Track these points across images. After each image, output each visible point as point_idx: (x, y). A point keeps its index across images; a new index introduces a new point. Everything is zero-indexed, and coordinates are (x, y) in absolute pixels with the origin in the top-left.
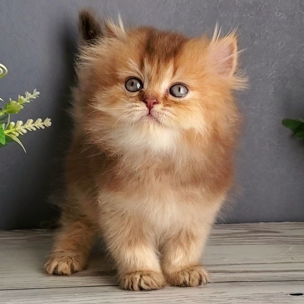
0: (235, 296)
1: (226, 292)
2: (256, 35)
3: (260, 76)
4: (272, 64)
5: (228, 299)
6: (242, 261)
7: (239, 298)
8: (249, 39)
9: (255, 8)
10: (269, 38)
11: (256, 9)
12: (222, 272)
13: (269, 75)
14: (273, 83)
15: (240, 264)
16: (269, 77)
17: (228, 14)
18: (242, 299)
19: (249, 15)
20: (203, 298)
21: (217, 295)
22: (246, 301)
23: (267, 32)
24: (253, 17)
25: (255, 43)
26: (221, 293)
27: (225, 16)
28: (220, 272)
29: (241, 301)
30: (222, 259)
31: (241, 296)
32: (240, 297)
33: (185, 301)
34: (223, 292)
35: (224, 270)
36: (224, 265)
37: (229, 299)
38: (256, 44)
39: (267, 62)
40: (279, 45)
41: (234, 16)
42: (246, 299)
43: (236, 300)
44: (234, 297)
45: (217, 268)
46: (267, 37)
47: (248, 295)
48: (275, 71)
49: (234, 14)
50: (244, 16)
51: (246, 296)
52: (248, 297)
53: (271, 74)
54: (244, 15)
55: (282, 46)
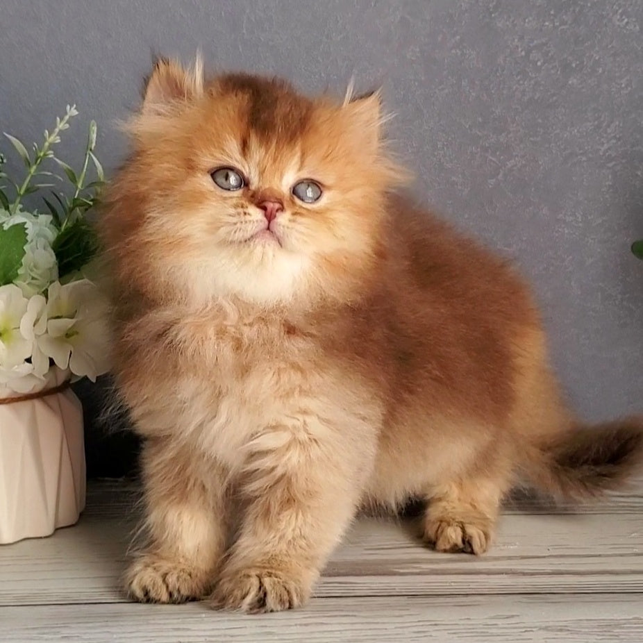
0: (537, 624)
1: (518, 616)
2: (574, 65)
3: (581, 152)
4: (608, 126)
5: (524, 630)
6: (549, 550)
7: (546, 629)
8: (559, 72)
9: (571, 9)
10: (600, 71)
11: (574, 11)
12: (506, 574)
13: (603, 149)
14: (610, 165)
15: (544, 557)
16: (601, 153)
17: (513, 21)
18: (552, 630)
19: (557, 24)
20: (470, 627)
21: (500, 622)
22: (562, 634)
23: (597, 58)
24: (567, 26)
25: (570, 82)
26: (508, 618)
27: (508, 26)
28: (503, 574)
29: (552, 634)
30: (504, 546)
31: (551, 624)
32: (548, 627)
33: (434, 634)
34: (513, 616)
35: (511, 569)
36: (510, 558)
37: (526, 631)
38: (573, 84)
39: (596, 123)
40: (623, 86)
41: (526, 25)
42: (561, 630)
43: (541, 632)
44: (535, 627)
45: (494, 565)
46: (598, 69)
47: (564, 624)
48: (614, 141)
49: (527, 20)
50: (548, 26)
51: (561, 624)
52: (566, 626)
53: (606, 146)
54: (547, 23)
55: (629, 89)
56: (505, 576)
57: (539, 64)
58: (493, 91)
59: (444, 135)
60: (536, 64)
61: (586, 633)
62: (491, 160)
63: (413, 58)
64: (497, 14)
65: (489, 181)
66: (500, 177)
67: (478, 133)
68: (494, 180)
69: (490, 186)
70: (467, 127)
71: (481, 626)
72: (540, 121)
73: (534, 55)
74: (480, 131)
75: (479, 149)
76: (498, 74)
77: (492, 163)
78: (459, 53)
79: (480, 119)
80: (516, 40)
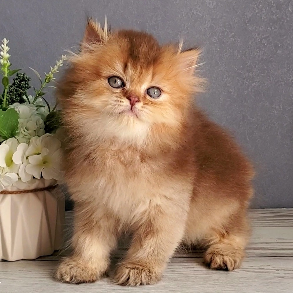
0: (280, 268)
1: (272, 265)
2: (279, 45)
3: (282, 80)
5: (275, 270)
6: (276, 240)
7: (284, 270)
8: (273, 48)
9: (279, 23)
10: (290, 48)
11: (280, 24)
12: (262, 249)
16: (290, 81)
17: (255, 27)
19: (273, 29)
20: (254, 269)
21: (265, 267)
23: (289, 42)
24: (277, 30)
25: (278, 52)
26: (268, 266)
27: (253, 29)
28: (260, 249)
29: (287, 272)
30: (258, 238)
32: (285, 269)
33: (239, 272)
34: (270, 265)
35: (263, 248)
36: (262, 243)
37: (276, 271)
38: (279, 53)
39: (288, 69)
41: (261, 29)
42: (290, 270)
44: (280, 269)
45: (256, 246)
46: (289, 47)
49: (261, 27)
50: (269, 30)
52: (292, 269)
53: (292, 78)
54: (269, 28)
56: (261, 250)
57: (266, 44)
58: (247, 55)
59: (227, 73)
60: (264, 45)
62: (246, 83)
63: (215, 41)
64: (249, 24)
65: (245, 91)
66: (249, 90)
67: (241, 72)
68: (247, 91)
69: (245, 94)
70: (236, 69)
71: (258, 269)
73: (264, 41)
74: (242, 71)
75: (241, 79)
77: (246, 84)
78: (234, 40)
80: (257, 35)
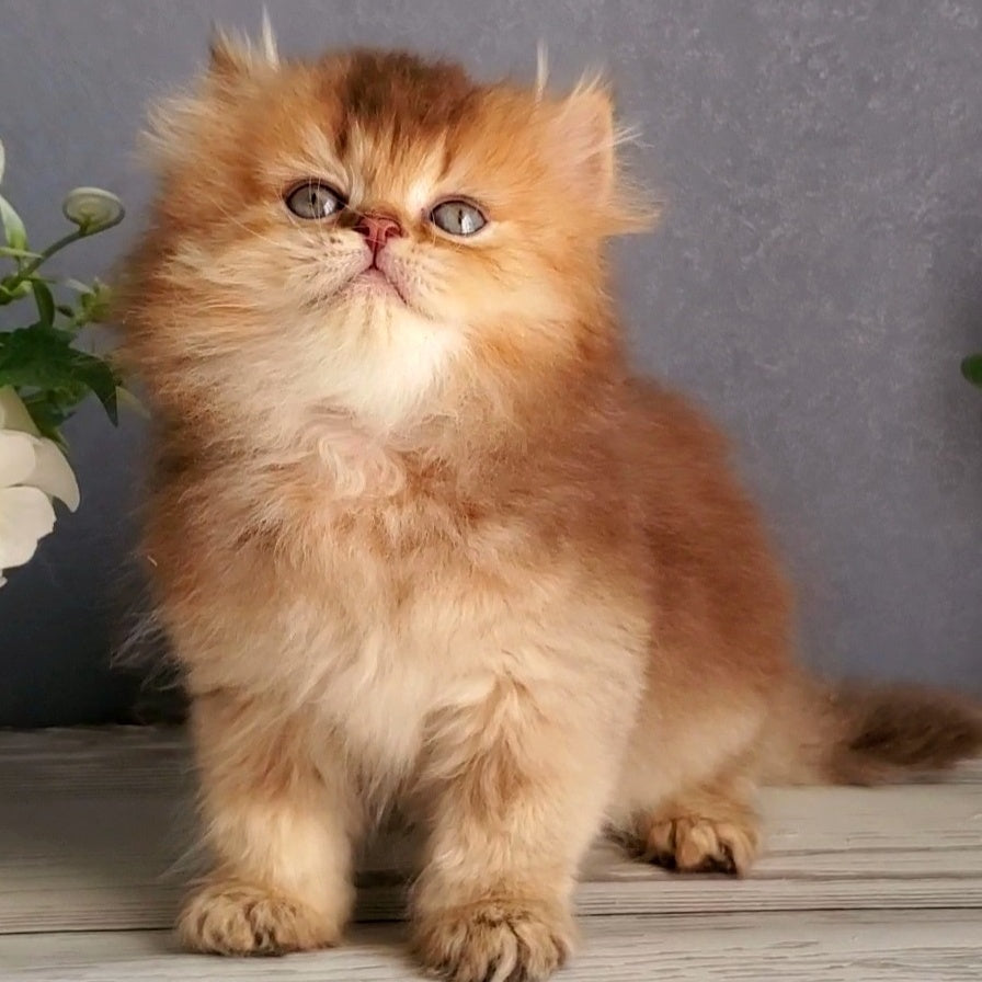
0: (848, 957)
1: (816, 943)
2: (876, 79)
3: (886, 215)
4: (927, 177)
5: (828, 966)
6: (848, 840)
7: (862, 963)
8: (852, 90)
10: (918, 89)
12: (787, 878)
13: (919, 212)
14: (930, 237)
15: (843, 851)
16: (917, 218)
17: (782, 7)
18: (872, 966)
19: (851, 13)
21: (792, 955)
22: (889, 972)
23: (912, 67)
24: (866, 19)
25: (870, 105)
26: (801, 946)
27: (774, 14)
28: (780, 878)
29: (873, 973)
30: (778, 834)
31: (870, 956)
32: (867, 960)
34: (807, 944)
35: (794, 871)
36: (790, 853)
37: (832, 968)
38: (874, 108)
39: (910, 171)
40: (952, 113)
41: (803, 13)
42: (886, 966)
43: (855, 969)
44: (845, 961)
45: (767, 865)
46: (913, 86)
47: (891, 955)
48: (936, 200)
49: (804, 7)
50: (835, 16)
51: (886, 955)
52: (893, 959)
53: (924, 208)
54: (835, 12)
55: (961, 118)
56: (783, 881)
57: (822, 75)
60: (818, 75)
61: (926, 970)
62: (746, 227)
65: (742, 259)
67: (727, 183)
68: (750, 258)
69: (744, 267)
70: (709, 172)
71: (760, 960)
72: (823, 166)
73: (816, 62)
76: (758, 91)
77: (748, 232)
78: (698, 56)
79: (729, 161)
80: (787, 38)
